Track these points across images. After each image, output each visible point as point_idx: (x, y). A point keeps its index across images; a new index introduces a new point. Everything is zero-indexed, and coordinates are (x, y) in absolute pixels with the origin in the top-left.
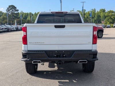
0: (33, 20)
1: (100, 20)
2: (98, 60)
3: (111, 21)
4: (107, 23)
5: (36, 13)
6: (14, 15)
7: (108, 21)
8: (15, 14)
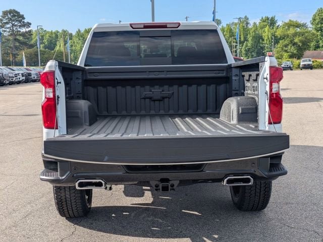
0: (71, 50)
1: (263, 48)
2: (285, 173)
3: (293, 49)
4: (282, 56)
5: (79, 31)
6: (18, 37)
7: (286, 51)
8: (20, 35)
